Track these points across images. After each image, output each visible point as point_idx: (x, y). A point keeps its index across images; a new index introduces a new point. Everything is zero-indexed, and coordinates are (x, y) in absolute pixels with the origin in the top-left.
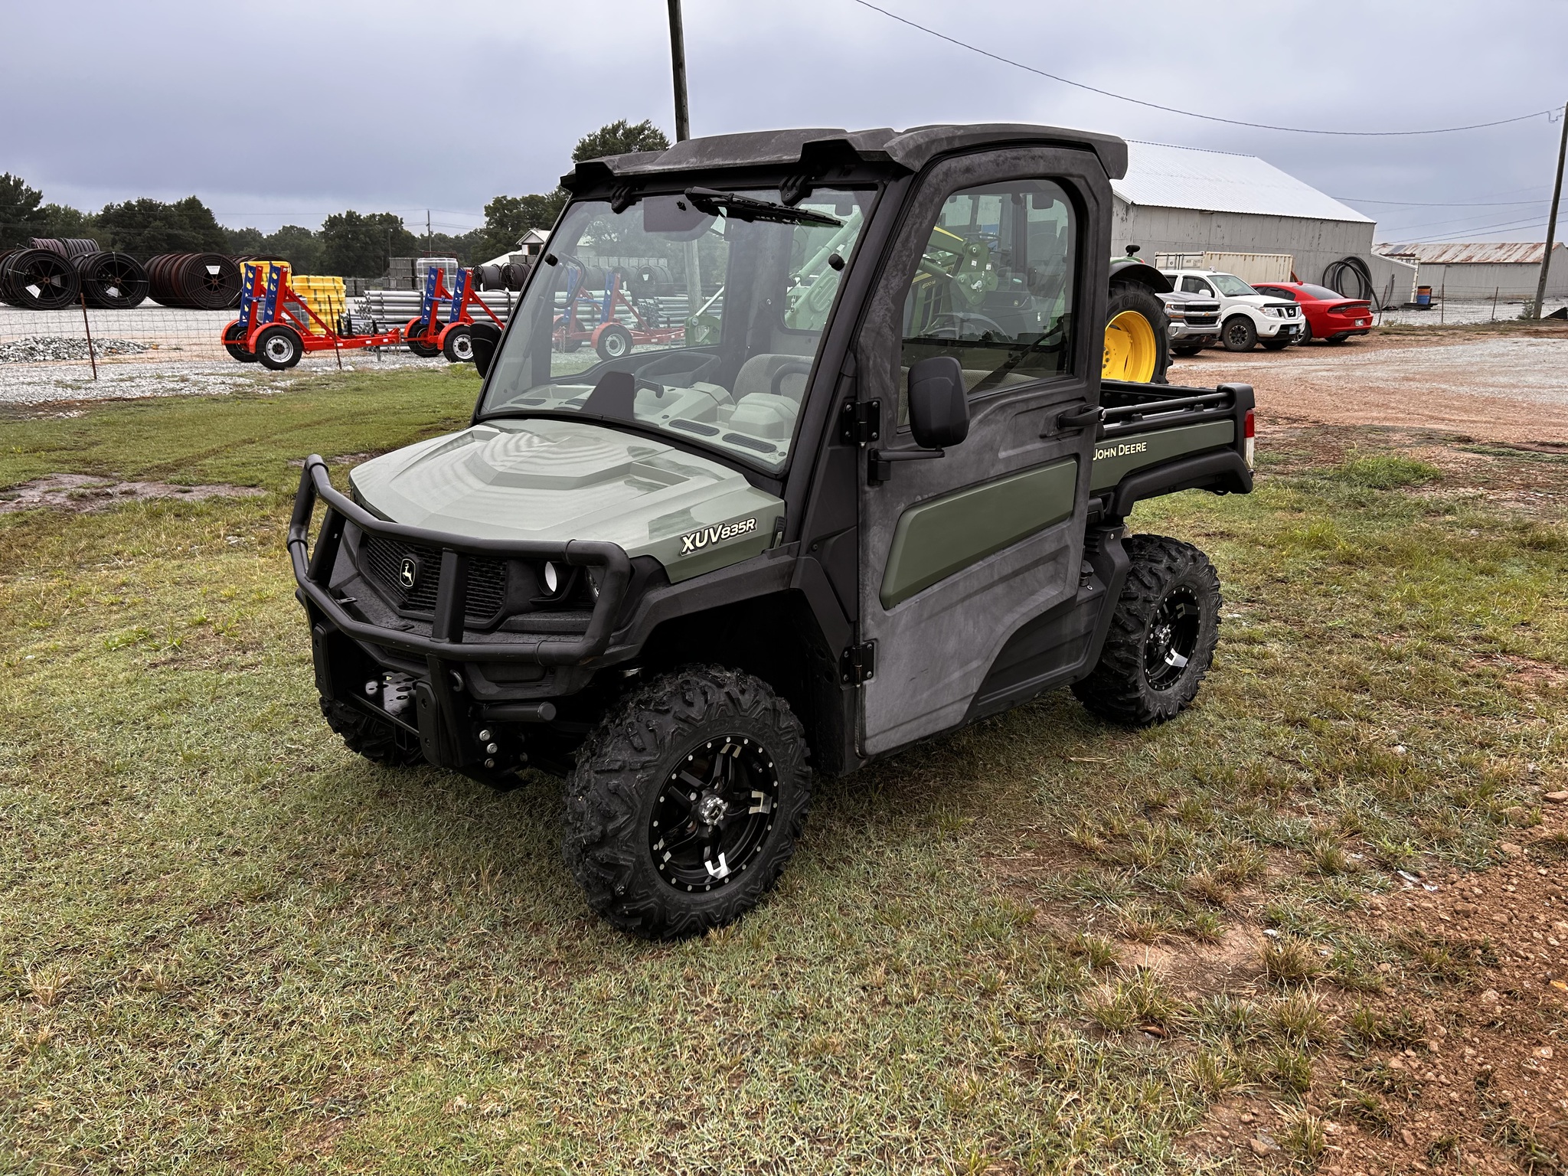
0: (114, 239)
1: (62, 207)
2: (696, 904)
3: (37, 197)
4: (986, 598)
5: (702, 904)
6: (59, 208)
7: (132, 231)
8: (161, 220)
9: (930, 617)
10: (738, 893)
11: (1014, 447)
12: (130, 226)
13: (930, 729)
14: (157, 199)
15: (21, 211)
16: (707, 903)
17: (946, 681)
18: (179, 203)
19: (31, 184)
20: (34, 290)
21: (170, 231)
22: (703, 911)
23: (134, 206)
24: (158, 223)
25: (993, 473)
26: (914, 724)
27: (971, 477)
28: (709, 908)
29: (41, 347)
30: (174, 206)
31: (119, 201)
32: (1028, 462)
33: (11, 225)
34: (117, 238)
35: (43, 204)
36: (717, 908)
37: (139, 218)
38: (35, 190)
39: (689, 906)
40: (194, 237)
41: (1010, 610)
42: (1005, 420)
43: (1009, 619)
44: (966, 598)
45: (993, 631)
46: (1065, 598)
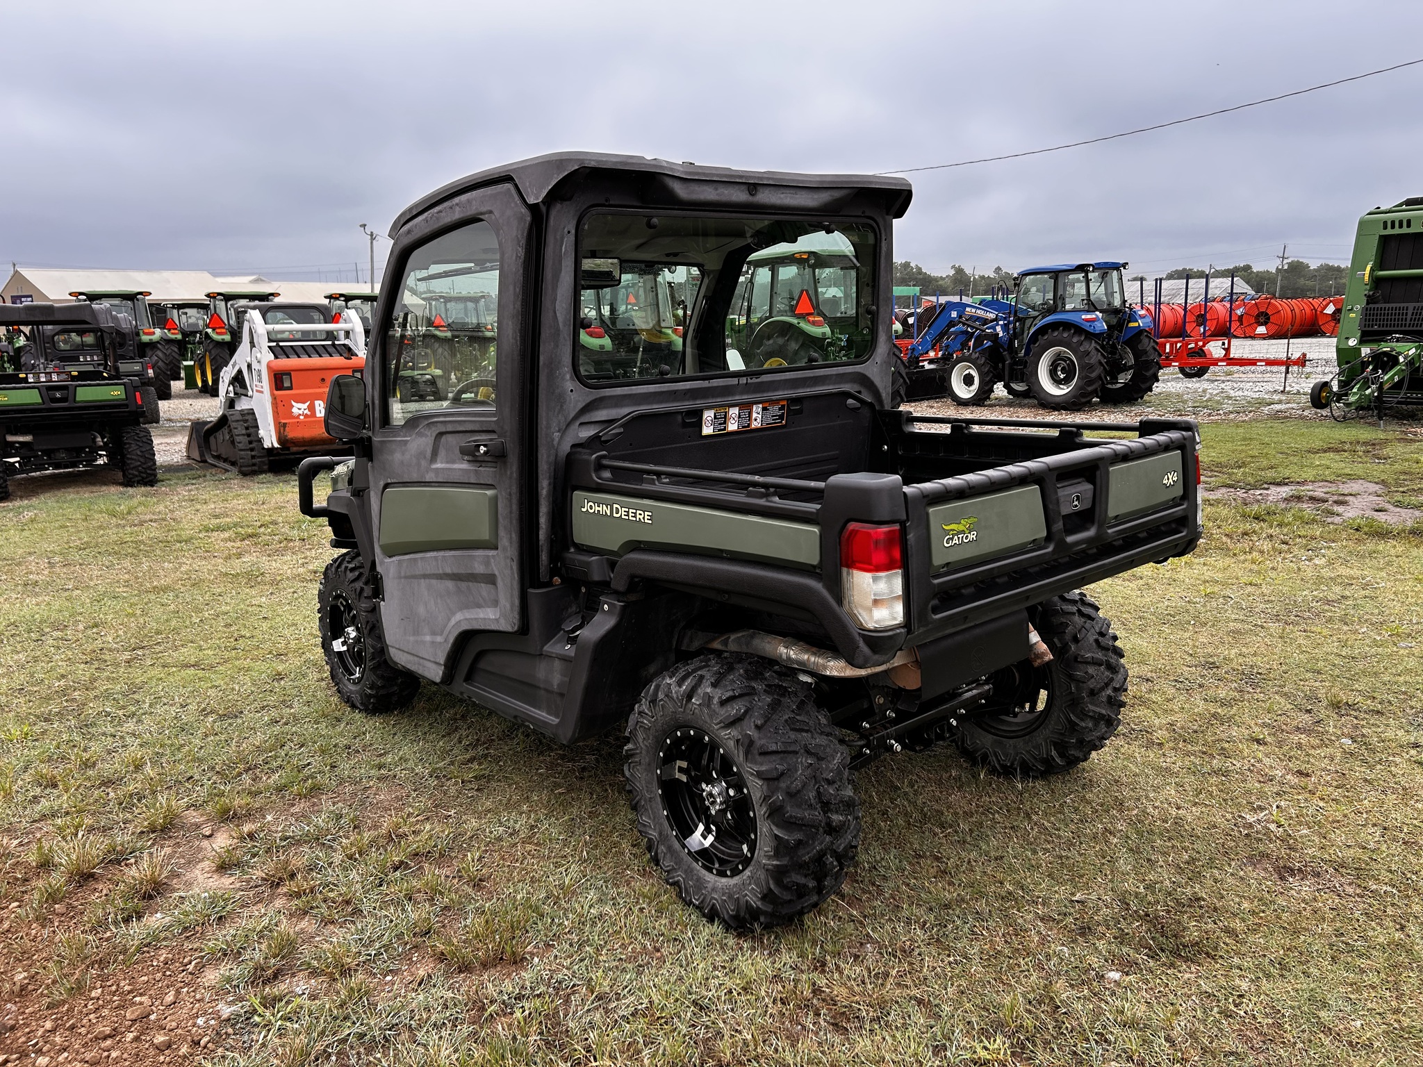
4: (441, 586)
9: (406, 578)
16: (345, 685)
17: (423, 638)
25: (427, 478)
26: (411, 658)
36: (346, 693)
39: (340, 680)
42: (431, 436)
43: (459, 616)
44: (425, 576)
45: (449, 620)
46: (501, 629)
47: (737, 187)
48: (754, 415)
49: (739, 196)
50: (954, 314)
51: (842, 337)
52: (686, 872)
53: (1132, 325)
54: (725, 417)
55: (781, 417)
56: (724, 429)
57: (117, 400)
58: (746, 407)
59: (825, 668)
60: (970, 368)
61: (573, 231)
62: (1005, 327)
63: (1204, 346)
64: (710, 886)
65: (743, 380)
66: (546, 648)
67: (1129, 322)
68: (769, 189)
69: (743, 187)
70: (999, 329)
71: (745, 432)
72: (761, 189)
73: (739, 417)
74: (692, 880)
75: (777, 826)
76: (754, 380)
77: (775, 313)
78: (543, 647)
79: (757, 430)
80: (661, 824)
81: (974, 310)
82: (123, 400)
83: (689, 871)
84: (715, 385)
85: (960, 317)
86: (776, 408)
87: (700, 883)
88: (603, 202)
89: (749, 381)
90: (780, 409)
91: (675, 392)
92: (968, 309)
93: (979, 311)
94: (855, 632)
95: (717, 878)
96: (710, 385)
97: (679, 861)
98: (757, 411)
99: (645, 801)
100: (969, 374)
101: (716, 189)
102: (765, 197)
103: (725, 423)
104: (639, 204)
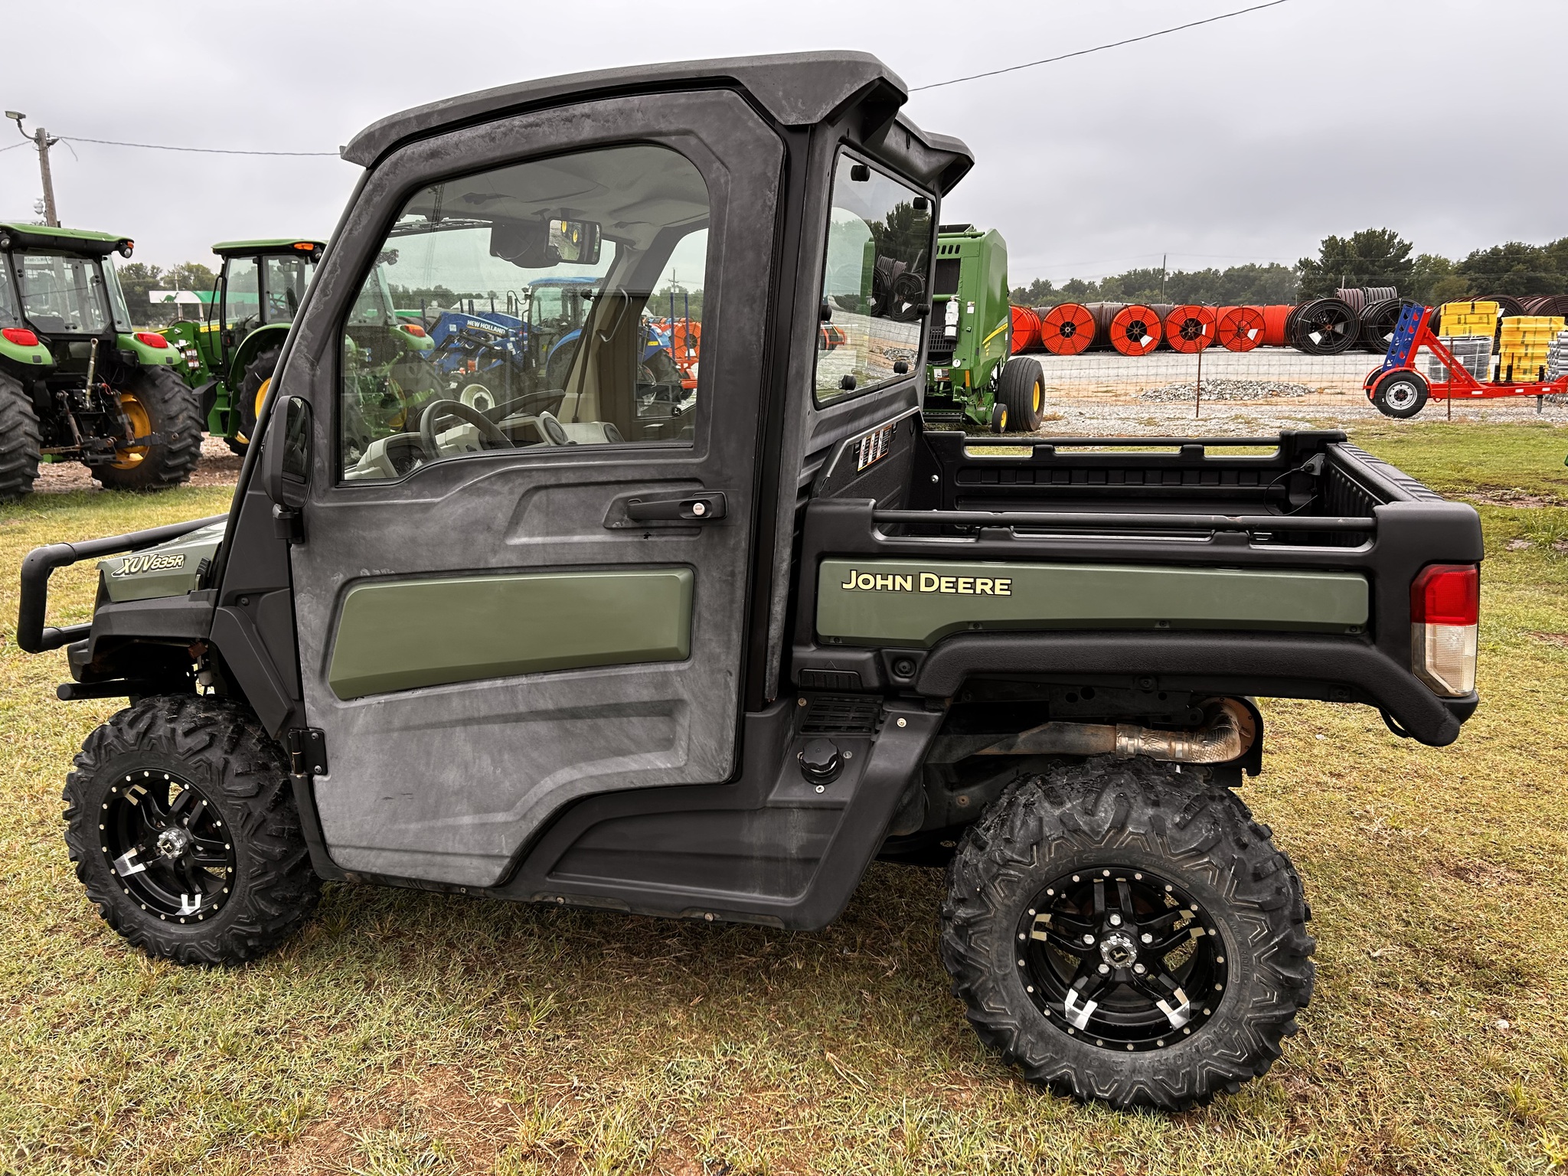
0: (1470, 285)
1: (1433, 256)
2: (151, 927)
3: (1407, 248)
4: (516, 732)
5: (156, 930)
6: (1430, 257)
7: (1493, 276)
8: (1524, 263)
9: (406, 728)
10: (192, 941)
11: (548, 534)
12: (1492, 271)
13: (434, 875)
14: (1526, 242)
15: (1389, 263)
16: (160, 931)
17: (450, 821)
18: (1552, 245)
19: (1404, 236)
20: (1316, 337)
21: (1532, 274)
22: (155, 937)
23: (1501, 251)
24: (1520, 266)
25: (494, 562)
26: (406, 857)
27: (454, 561)
28: (162, 938)
29: (1210, 388)
30: (1546, 248)
31: (1485, 247)
32: (569, 559)
33: (1377, 277)
34: (1474, 284)
35: (1413, 255)
36: (169, 942)
37: (1502, 263)
38: (1407, 242)
39: (141, 924)
40: (1557, 279)
41: (570, 763)
42: (511, 492)
43: (564, 775)
44: (467, 722)
45: (534, 783)
46: (689, 781)
50: (453, 328)
51: (366, 350)
52: (1076, 1059)
53: (652, 344)
54: (869, 446)
55: (888, 444)
56: (867, 462)
59: (1202, 754)
60: (481, 390)
62: (516, 344)
63: (689, 367)
64: (1125, 1068)
66: (771, 797)
67: (648, 340)
70: (510, 346)
71: (874, 465)
74: (1089, 1067)
75: (1283, 966)
77: (268, 318)
78: (767, 796)
79: (877, 462)
80: (1023, 1007)
81: (477, 324)
83: (1080, 1058)
85: (461, 331)
87: (1106, 1072)
92: (470, 323)
93: (483, 326)
94: (1437, 702)
95: (1139, 1055)
97: (1061, 1050)
99: (995, 981)
100: (481, 397)
103: (868, 453)
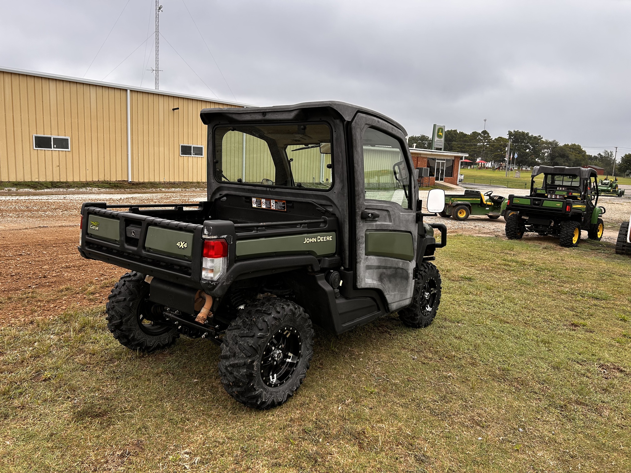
47: (258, 114)
48: (272, 204)
49: (259, 117)
54: (260, 202)
55: (284, 207)
56: (260, 207)
57: (558, 208)
58: (268, 200)
61: (211, 133)
65: (268, 189)
68: (271, 113)
69: (261, 114)
71: (268, 210)
72: (267, 114)
73: (266, 203)
76: (272, 190)
79: (273, 210)
82: (561, 208)
84: (257, 189)
86: (281, 203)
88: (218, 123)
89: (271, 190)
90: (283, 204)
91: (244, 189)
96: (255, 189)
98: (273, 203)
101: (251, 115)
102: (269, 117)
103: (260, 204)
104: (229, 123)
